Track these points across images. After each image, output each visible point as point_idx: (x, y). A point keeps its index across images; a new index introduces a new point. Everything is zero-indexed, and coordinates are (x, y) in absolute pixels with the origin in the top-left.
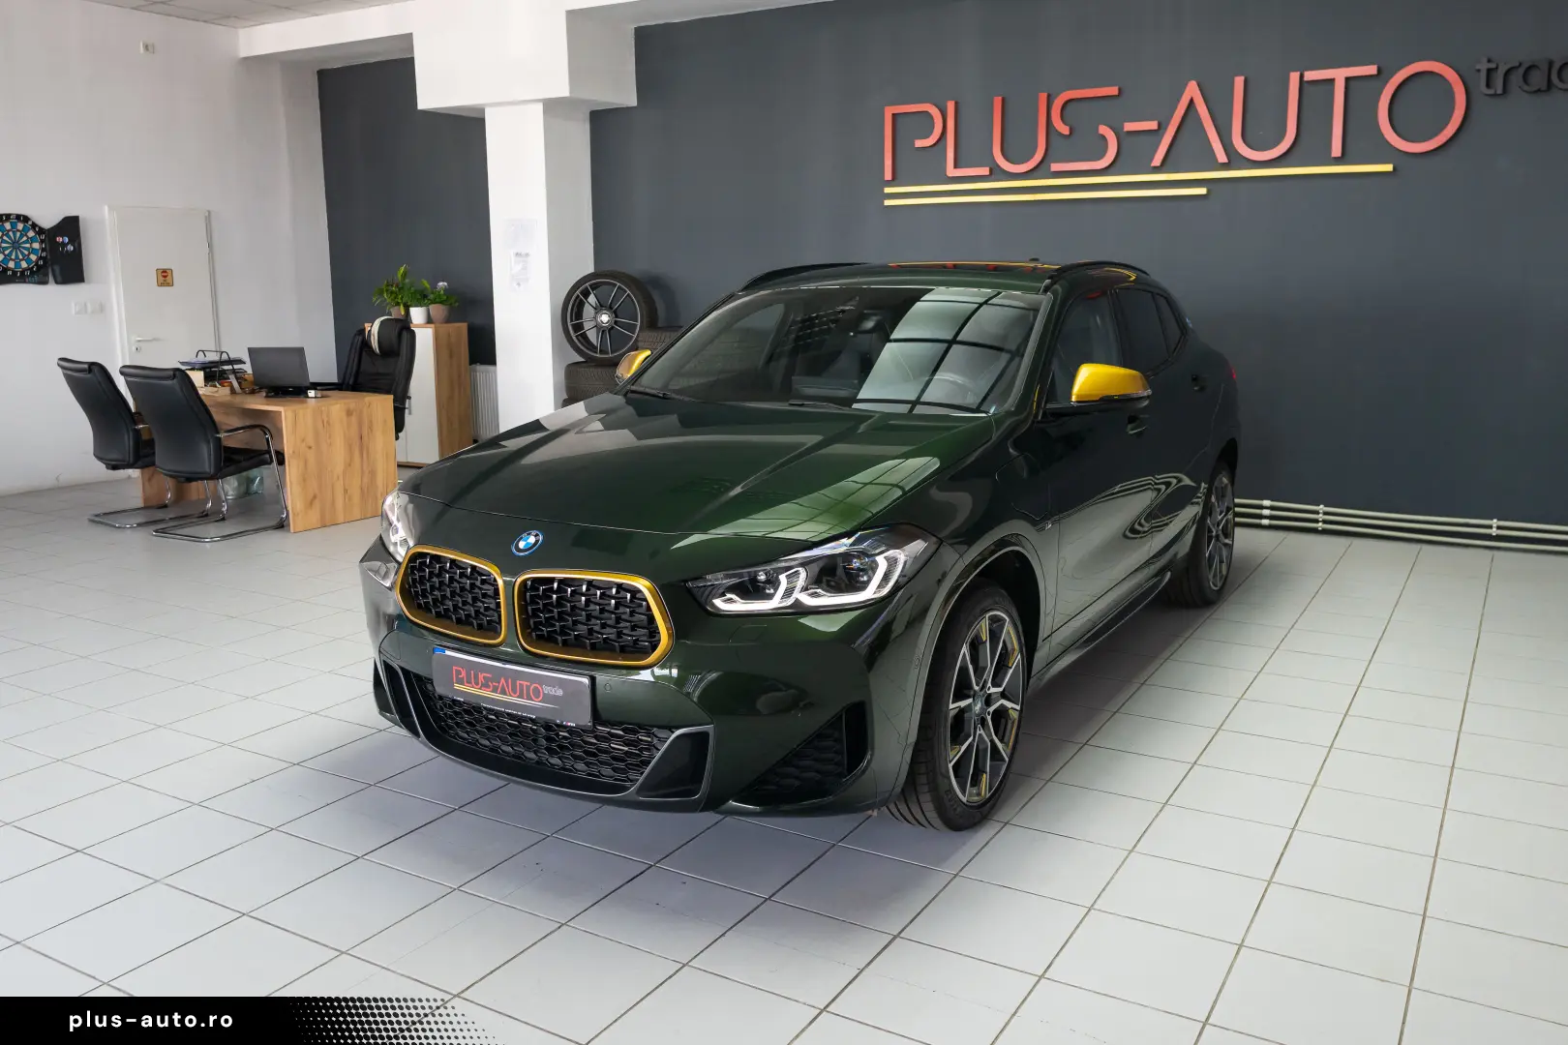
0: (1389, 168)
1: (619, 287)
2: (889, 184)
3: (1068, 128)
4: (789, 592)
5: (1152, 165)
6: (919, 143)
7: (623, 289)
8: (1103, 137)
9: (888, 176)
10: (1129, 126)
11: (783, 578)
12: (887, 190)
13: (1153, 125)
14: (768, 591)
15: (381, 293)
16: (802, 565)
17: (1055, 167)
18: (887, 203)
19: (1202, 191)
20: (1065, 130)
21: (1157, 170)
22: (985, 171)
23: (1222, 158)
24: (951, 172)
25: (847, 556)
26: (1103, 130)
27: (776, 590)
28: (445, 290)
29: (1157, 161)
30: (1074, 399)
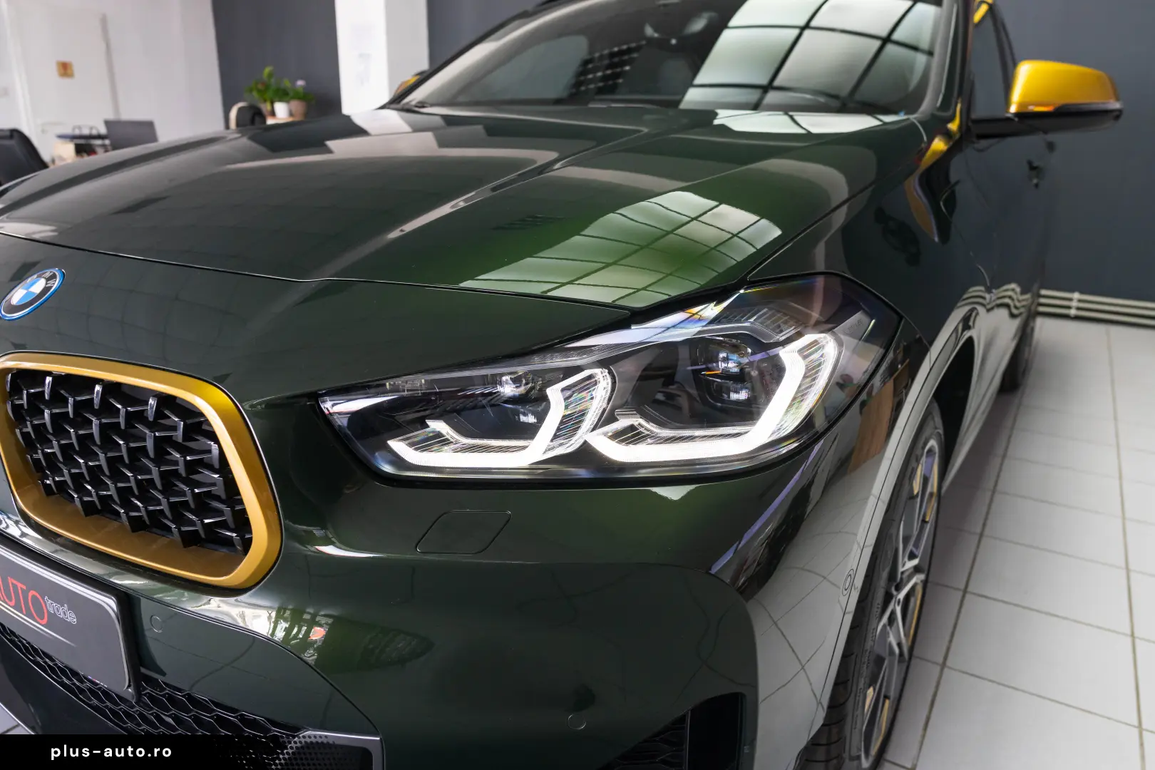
4: (569, 425)
11: (554, 393)
14: (523, 418)
15: (251, 91)
16: (602, 364)
25: (702, 348)
27: (541, 417)
28: (304, 88)
30: (1013, 109)
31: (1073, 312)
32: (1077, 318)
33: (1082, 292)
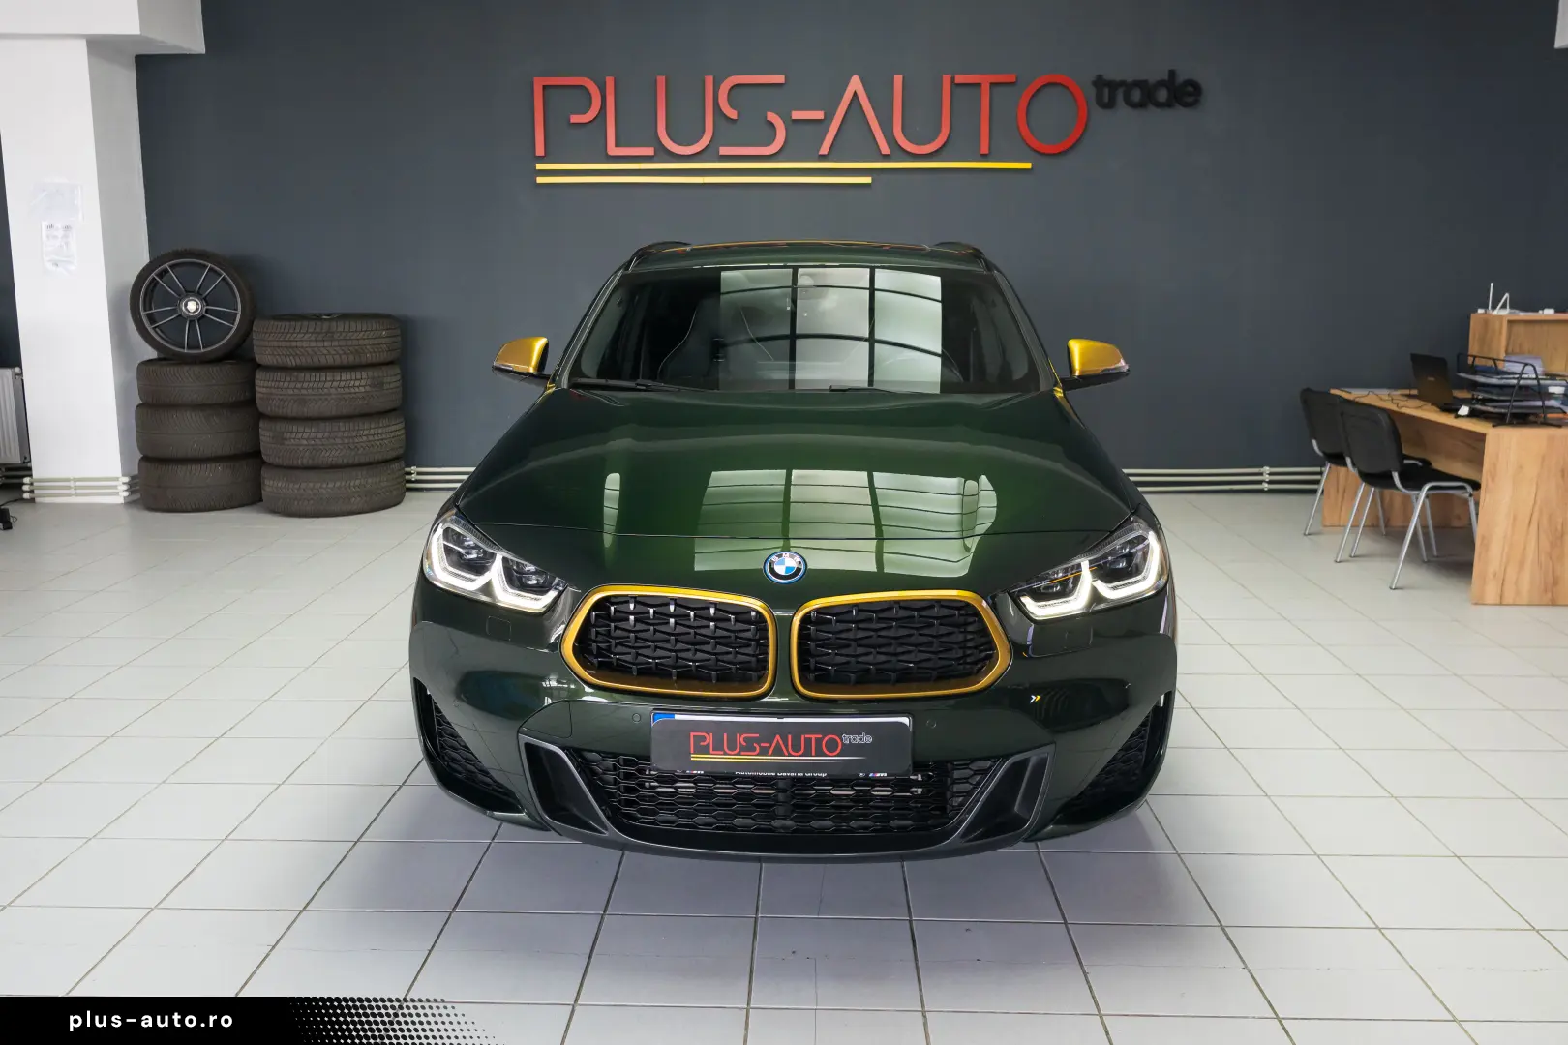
0: (1028, 165)
1: (211, 269)
2: (542, 159)
3: (736, 112)
5: (820, 153)
6: (575, 119)
7: (215, 271)
8: (771, 124)
9: (540, 151)
10: (796, 115)
12: (540, 166)
13: (819, 115)
17: (724, 151)
18: (540, 180)
19: (867, 180)
20: (732, 114)
21: (823, 158)
22: (650, 151)
23: (885, 149)
24: (613, 150)
26: (772, 116)
29: (824, 150)
30: (1077, 374)
31: (1266, 486)
32: (1271, 491)
33: (1271, 467)
